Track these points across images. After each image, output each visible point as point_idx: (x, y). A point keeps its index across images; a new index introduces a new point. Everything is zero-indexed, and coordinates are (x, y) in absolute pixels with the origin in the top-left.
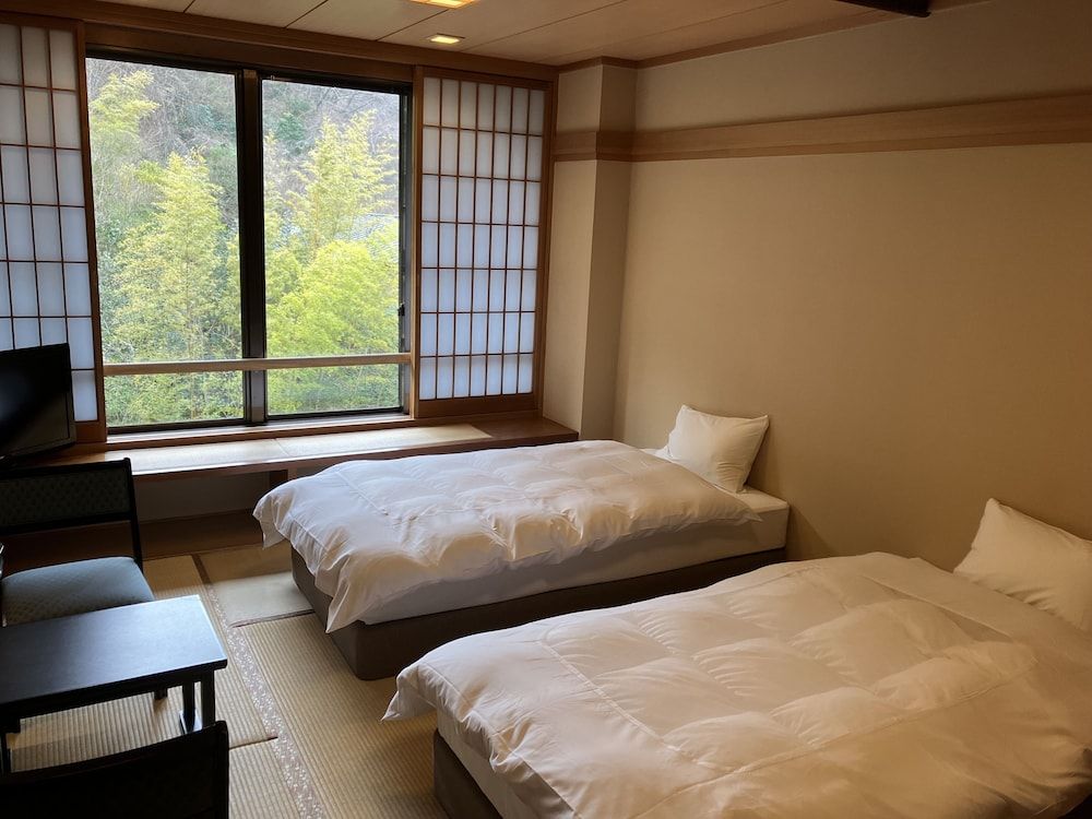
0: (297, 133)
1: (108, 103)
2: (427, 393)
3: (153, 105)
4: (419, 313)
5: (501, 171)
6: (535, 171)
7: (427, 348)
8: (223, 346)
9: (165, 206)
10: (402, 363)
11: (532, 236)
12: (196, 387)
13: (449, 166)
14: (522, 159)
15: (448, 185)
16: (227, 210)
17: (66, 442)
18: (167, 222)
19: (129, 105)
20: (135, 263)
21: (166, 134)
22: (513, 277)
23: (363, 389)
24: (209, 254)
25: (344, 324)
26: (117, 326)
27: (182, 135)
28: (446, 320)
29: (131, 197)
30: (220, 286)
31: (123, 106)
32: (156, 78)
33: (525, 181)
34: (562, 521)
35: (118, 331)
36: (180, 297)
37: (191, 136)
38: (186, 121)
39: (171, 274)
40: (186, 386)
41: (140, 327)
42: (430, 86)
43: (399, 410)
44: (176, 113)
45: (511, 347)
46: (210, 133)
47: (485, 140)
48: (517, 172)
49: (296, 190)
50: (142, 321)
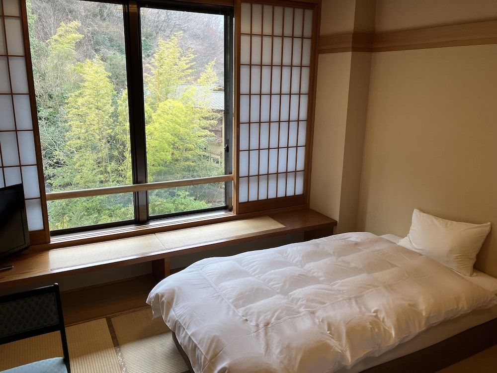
0: (147, 47)
1: (60, 36)
2: (243, 198)
3: (81, 36)
4: (238, 151)
5: (287, 61)
6: (306, 61)
7: (243, 172)
8: (117, 149)
9: (86, 84)
10: (227, 181)
11: (304, 100)
12: (105, 169)
13: (256, 59)
14: (300, 53)
15: (256, 71)
16: (117, 84)
17: (24, 247)
18: (88, 92)
19: (70, 36)
20: (75, 110)
21: (88, 49)
22: (293, 125)
23: (183, 168)
24: (108, 106)
25: (173, 138)
26: (68, 141)
27: (95, 50)
28: (254, 154)
29: (73, 79)
30: (114, 121)
31: (67, 37)
32: (82, 24)
33: (301, 66)
34: (376, 322)
35: (68, 143)
36: (96, 127)
37: (99, 50)
38: (97, 43)
39: (92, 116)
40: (101, 169)
41: (78, 141)
42: (245, 8)
43: (227, 208)
44: (92, 39)
45: (291, 168)
46: (108, 49)
47: (277, 41)
48: (296, 61)
49: (148, 74)
50: (79, 138)
